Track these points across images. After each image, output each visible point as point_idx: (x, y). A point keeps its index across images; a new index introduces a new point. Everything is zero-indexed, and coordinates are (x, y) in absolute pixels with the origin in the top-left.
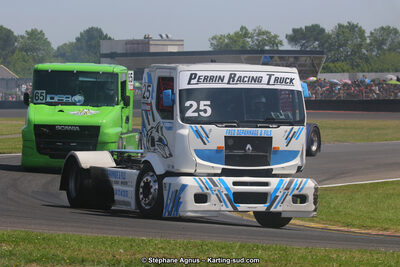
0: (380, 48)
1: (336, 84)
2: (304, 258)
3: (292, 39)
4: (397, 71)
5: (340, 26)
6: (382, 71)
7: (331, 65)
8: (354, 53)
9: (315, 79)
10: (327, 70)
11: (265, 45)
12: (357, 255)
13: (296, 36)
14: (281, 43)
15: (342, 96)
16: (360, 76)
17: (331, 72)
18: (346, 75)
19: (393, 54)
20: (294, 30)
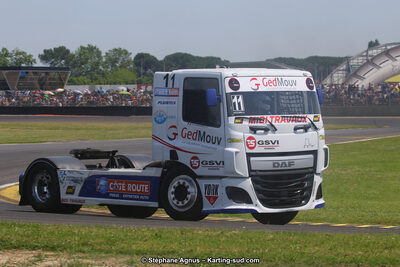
0: (113, 65)
1: (79, 94)
2: (52, 233)
3: (43, 58)
4: (127, 83)
5: (82, 48)
6: (115, 83)
7: (75, 79)
8: (93, 69)
9: (62, 90)
10: (72, 83)
11: (22, 63)
12: (95, 230)
13: (47, 56)
14: (34, 61)
15: (84, 103)
16: (98, 88)
17: (75, 84)
18: (87, 86)
19: (124, 70)
20: (45, 51)
